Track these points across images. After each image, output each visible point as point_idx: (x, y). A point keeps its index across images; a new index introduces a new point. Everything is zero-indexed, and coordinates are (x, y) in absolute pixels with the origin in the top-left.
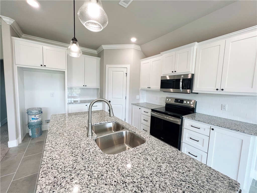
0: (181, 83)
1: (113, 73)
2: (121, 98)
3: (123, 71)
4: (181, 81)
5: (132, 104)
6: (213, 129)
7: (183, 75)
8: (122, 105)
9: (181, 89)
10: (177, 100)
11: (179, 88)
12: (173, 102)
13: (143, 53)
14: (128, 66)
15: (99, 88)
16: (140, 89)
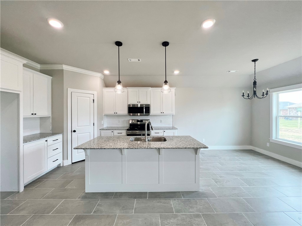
0: (144, 110)
1: (77, 98)
2: (89, 126)
3: (90, 98)
4: (144, 108)
5: (100, 129)
6: (165, 131)
7: (145, 105)
8: (90, 132)
9: (144, 113)
10: (138, 121)
11: (143, 113)
12: (135, 122)
13: (104, 82)
14: (95, 93)
15: (51, 116)
16: (104, 114)
